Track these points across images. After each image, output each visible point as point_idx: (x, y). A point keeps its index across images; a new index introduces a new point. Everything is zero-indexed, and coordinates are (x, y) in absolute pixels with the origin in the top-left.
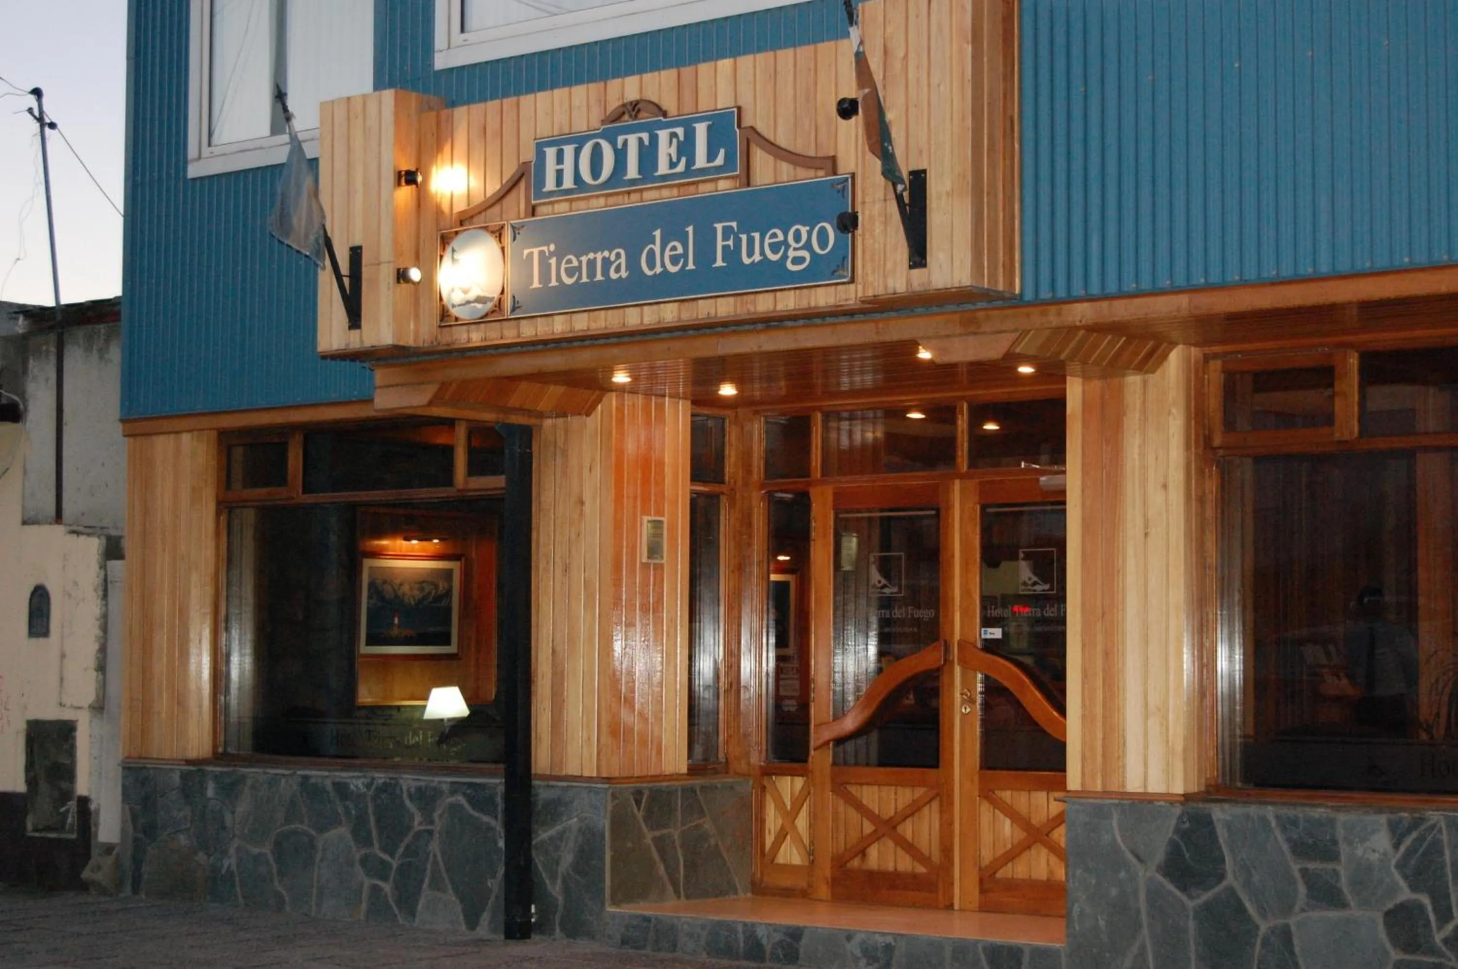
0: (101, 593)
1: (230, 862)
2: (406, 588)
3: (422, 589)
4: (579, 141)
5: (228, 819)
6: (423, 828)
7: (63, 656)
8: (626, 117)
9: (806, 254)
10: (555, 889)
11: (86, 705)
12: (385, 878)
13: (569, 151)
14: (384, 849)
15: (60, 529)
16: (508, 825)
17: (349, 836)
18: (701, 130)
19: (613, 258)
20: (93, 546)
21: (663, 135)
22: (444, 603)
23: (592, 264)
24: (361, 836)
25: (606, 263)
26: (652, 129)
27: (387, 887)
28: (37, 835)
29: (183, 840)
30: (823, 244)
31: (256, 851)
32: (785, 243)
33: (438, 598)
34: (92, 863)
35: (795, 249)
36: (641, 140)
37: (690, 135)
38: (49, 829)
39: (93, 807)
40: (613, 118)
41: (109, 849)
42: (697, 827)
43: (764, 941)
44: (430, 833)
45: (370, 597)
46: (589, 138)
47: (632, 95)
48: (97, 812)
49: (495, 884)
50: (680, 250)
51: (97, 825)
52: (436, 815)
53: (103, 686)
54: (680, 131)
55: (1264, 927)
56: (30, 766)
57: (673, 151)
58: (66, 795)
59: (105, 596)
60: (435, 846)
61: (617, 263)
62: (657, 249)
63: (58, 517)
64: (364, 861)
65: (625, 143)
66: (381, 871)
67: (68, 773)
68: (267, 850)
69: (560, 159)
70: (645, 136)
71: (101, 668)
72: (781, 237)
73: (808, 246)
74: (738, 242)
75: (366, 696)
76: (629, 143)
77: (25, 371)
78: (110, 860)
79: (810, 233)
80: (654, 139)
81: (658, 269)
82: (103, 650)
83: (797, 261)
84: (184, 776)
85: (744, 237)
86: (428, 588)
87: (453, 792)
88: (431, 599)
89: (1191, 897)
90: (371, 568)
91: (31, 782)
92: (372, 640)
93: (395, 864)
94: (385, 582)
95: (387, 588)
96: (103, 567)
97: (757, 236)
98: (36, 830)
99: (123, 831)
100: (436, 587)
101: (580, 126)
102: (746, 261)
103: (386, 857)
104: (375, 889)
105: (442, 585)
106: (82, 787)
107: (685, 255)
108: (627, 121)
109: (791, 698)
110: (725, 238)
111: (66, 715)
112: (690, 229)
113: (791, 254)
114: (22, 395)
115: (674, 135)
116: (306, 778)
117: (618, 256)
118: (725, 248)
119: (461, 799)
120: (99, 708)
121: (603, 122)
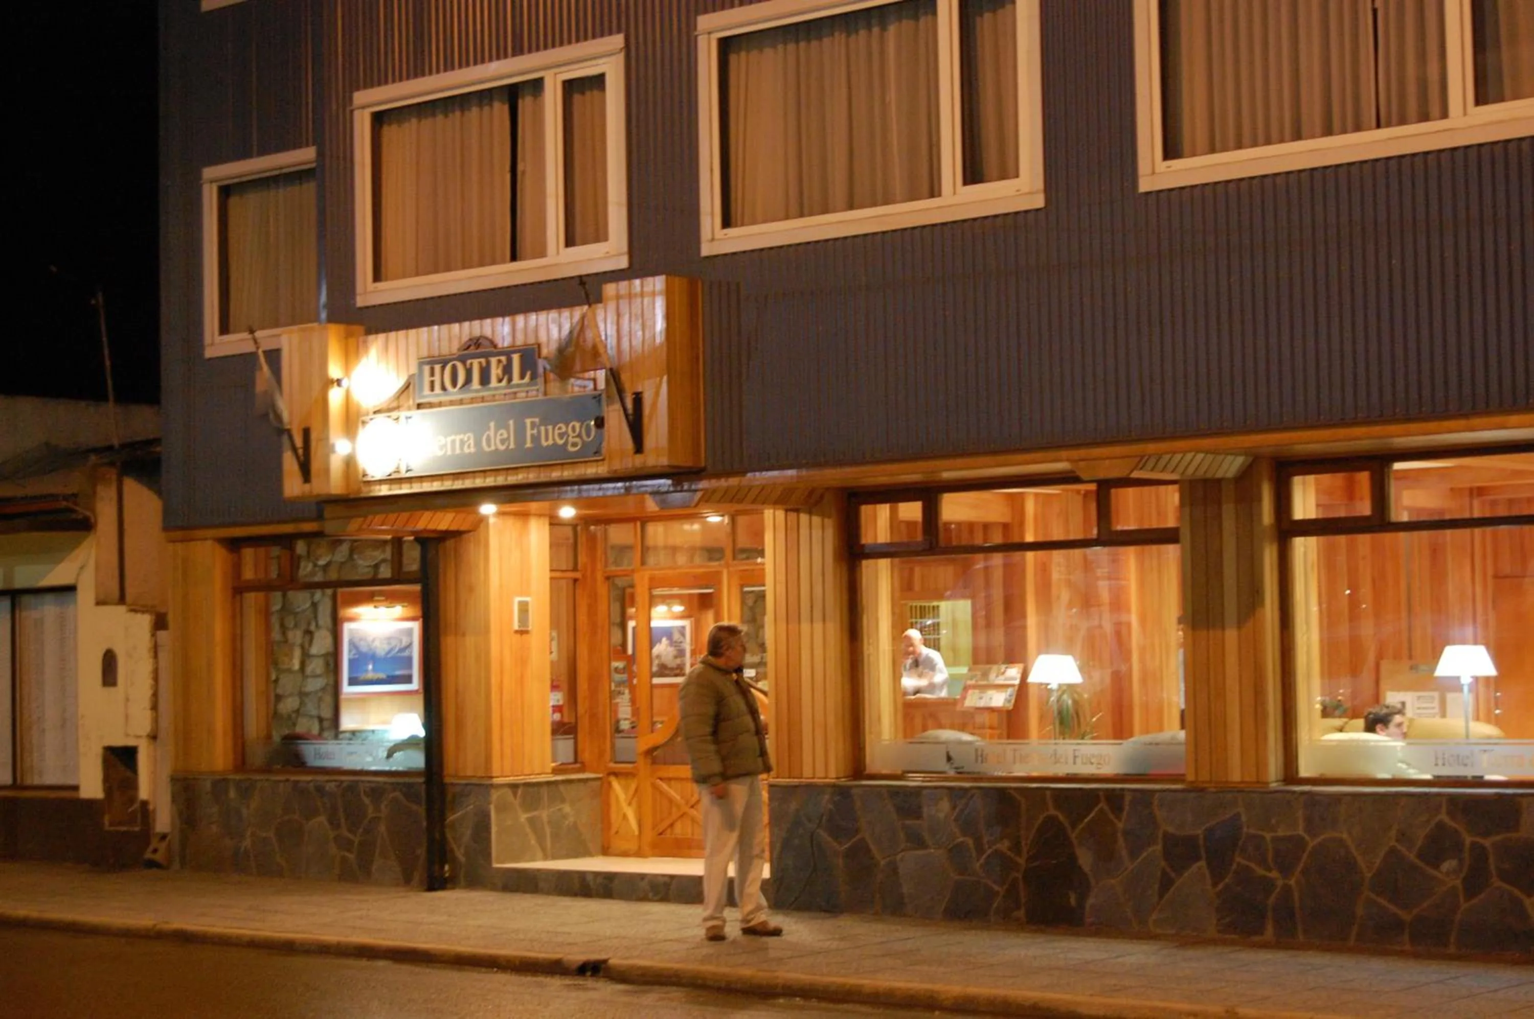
0: (152, 654)
1: (247, 843)
2: (377, 644)
3: (389, 644)
4: (444, 364)
5: (245, 812)
6: (374, 815)
7: (127, 700)
8: (472, 348)
9: (577, 440)
10: (460, 855)
11: (145, 734)
12: (349, 851)
13: (437, 368)
14: (350, 831)
15: (122, 609)
16: (429, 811)
17: (326, 823)
18: (516, 358)
19: (466, 439)
20: (145, 621)
21: (494, 360)
22: (406, 654)
23: (453, 442)
24: (334, 823)
25: (462, 443)
26: (487, 356)
27: (351, 856)
28: (112, 828)
29: (214, 828)
30: (588, 435)
31: (264, 835)
32: (566, 433)
33: (402, 650)
34: (151, 848)
35: (573, 437)
36: (480, 363)
37: (510, 361)
38: (120, 824)
39: (151, 807)
40: (466, 347)
41: (164, 837)
42: (560, 810)
43: (591, 883)
44: (379, 818)
45: (350, 651)
46: (451, 360)
47: (477, 333)
48: (154, 811)
49: (421, 852)
50: (505, 436)
51: (154, 820)
52: (383, 807)
53: (156, 721)
54: (503, 358)
55: (883, 863)
56: (106, 779)
57: (500, 371)
58: (133, 799)
59: (156, 656)
60: (382, 828)
61: (469, 442)
62: (492, 433)
63: (122, 600)
64: (336, 839)
65: (471, 364)
66: (347, 845)
67: (131, 784)
68: (271, 834)
69: (432, 374)
70: (483, 360)
71: (154, 707)
72: (564, 429)
73: (579, 436)
74: (539, 432)
75: (348, 722)
76: (474, 364)
77: (95, 493)
78: (163, 846)
79: (581, 427)
80: (488, 363)
81: (493, 448)
82: (155, 695)
83: (575, 445)
84: (215, 784)
85: (543, 428)
86: (394, 643)
87: (394, 790)
88: (397, 649)
89: (840, 843)
90: (351, 630)
91: (108, 790)
92: (353, 682)
93: (357, 841)
94: (361, 640)
95: (362, 643)
96: (153, 635)
97: (550, 428)
98: (111, 824)
99: (173, 824)
100: (401, 641)
101: (445, 351)
102: (544, 444)
103: (350, 836)
104: (344, 860)
105: (405, 643)
106: (144, 793)
107: (508, 438)
108: (472, 350)
109: (626, 719)
110: (532, 428)
111: (131, 742)
112: (511, 422)
113: (571, 440)
114: (93, 510)
115: (499, 361)
116: (297, 782)
117: (469, 439)
118: (532, 435)
119: (397, 794)
120: (153, 737)
121: (459, 350)
